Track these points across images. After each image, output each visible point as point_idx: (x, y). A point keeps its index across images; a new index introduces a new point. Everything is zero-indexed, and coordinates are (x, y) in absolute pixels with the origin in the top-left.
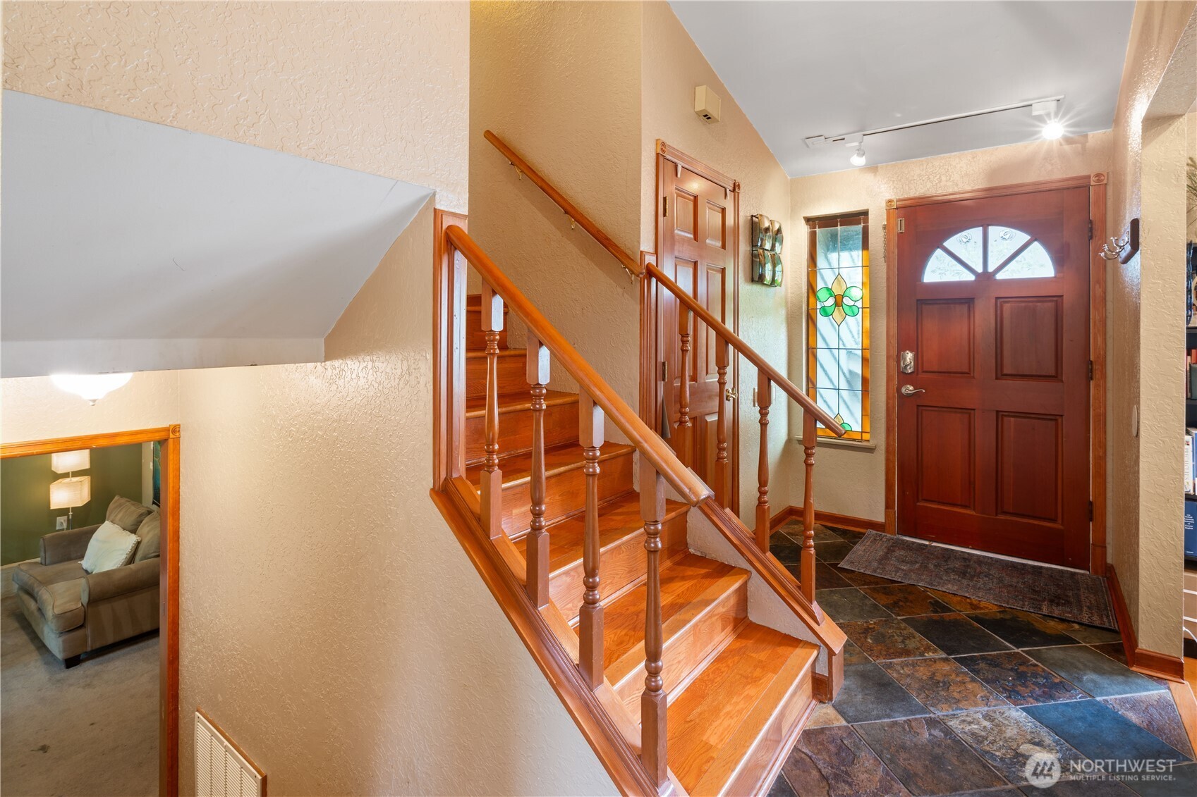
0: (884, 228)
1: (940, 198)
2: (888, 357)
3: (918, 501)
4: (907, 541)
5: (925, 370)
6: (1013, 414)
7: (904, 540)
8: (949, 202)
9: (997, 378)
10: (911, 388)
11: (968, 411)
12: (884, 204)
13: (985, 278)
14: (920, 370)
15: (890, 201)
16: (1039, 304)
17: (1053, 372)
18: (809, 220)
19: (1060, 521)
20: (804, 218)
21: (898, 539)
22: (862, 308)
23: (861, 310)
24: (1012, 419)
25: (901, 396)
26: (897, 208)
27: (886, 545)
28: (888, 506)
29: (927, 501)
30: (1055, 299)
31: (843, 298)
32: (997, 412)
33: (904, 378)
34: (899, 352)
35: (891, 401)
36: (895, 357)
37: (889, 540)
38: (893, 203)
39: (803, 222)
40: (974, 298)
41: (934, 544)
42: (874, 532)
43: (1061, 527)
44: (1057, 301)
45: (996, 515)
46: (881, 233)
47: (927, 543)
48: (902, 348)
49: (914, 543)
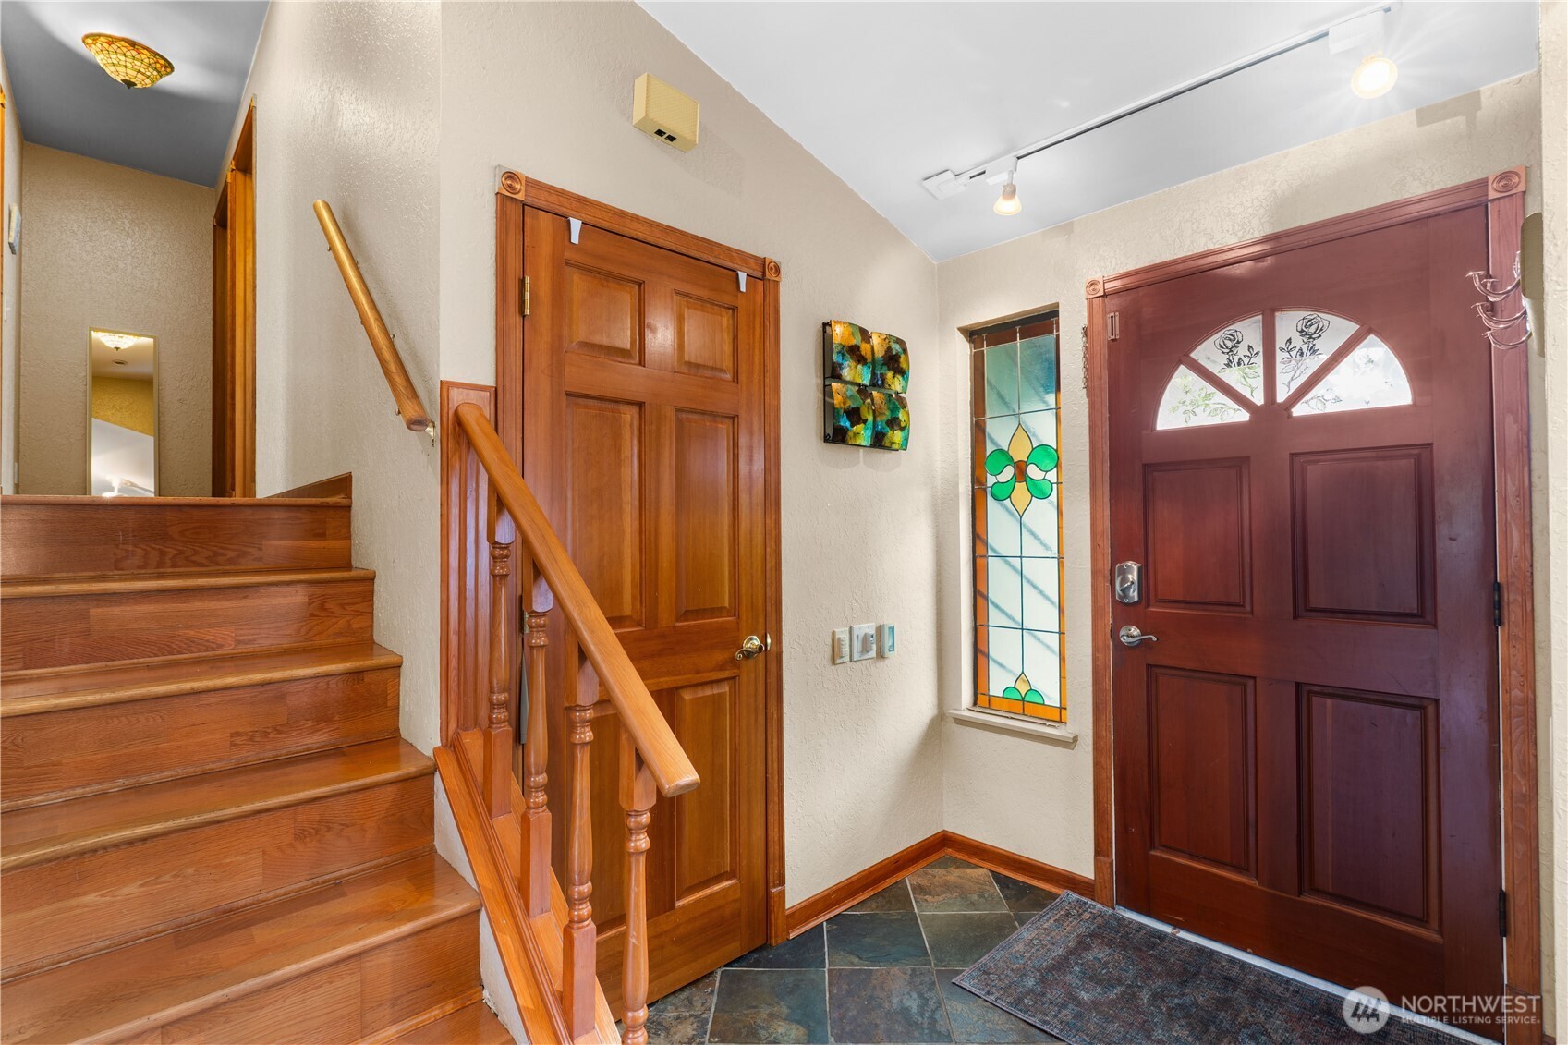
0: (1085, 334)
1: (1180, 267)
2: (1095, 573)
3: (1152, 847)
4: (1131, 922)
5: (1159, 597)
6: (1330, 691)
7: (1124, 919)
8: (1200, 272)
9: (1296, 616)
10: (1135, 631)
11: (1239, 680)
12: (1084, 291)
13: (1271, 415)
14: (1152, 596)
15: (1093, 283)
16: (1380, 463)
17: (1412, 604)
18: (973, 334)
19: (1435, 924)
20: (959, 329)
21: (1114, 917)
22: (1058, 483)
23: (1055, 486)
24: (1329, 702)
25: (1118, 646)
26: (1105, 296)
27: (1081, 930)
28: (1100, 851)
29: (1169, 848)
30: (1416, 451)
31: (1027, 466)
32: (1298, 685)
33: (1124, 612)
34: (1113, 565)
35: (1100, 655)
36: (1107, 573)
37: (1094, 917)
38: (1097, 287)
39: (961, 337)
40: (1248, 458)
41: (1183, 935)
42: (1074, 896)
43: (1436, 937)
44: (1419, 456)
45: (1300, 894)
46: (1079, 341)
47: (1167, 929)
48: (1119, 554)
49: (1141, 927)
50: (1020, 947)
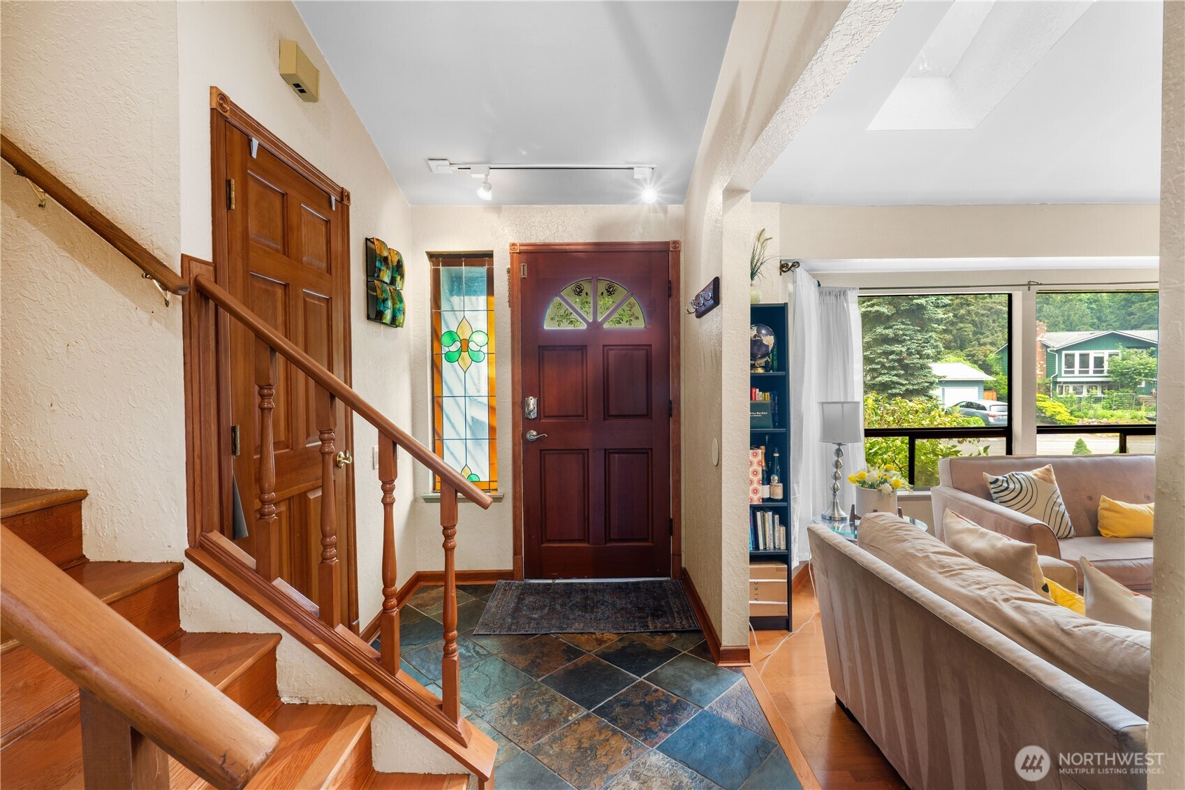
0: (508, 272)
1: (557, 247)
2: (514, 404)
3: (542, 543)
4: (534, 584)
5: (547, 414)
6: (616, 451)
7: (530, 584)
8: (565, 252)
9: (604, 419)
10: (535, 433)
11: (583, 452)
12: (508, 247)
13: (595, 326)
14: (542, 414)
15: (514, 245)
16: (635, 352)
17: (644, 412)
18: (432, 256)
19: (650, 540)
20: (426, 252)
21: (525, 584)
22: (488, 353)
23: (486, 355)
24: (616, 455)
25: (526, 442)
26: (519, 253)
27: (516, 594)
28: (516, 552)
29: (549, 541)
30: (646, 347)
31: (469, 342)
32: (605, 450)
33: (528, 423)
34: (523, 399)
35: (517, 448)
36: (520, 403)
37: (517, 587)
38: (516, 247)
39: (426, 257)
40: (586, 346)
41: (557, 581)
42: (504, 582)
43: (651, 544)
44: (647, 349)
45: (605, 544)
46: (506, 277)
47: (550, 581)
48: (525, 395)
49: (539, 584)
50: (494, 610)
